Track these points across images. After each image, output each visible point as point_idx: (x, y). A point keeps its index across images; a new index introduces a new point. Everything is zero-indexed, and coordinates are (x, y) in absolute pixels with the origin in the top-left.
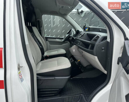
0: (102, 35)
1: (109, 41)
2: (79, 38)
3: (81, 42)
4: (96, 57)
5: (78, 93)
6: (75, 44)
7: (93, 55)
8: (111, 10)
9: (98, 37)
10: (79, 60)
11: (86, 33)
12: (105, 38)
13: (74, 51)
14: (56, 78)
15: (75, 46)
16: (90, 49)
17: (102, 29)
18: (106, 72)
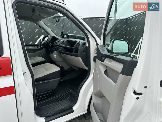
0: (82, 41)
1: (87, 46)
2: (60, 44)
3: (63, 48)
4: (80, 58)
5: (68, 91)
6: (56, 51)
7: (77, 57)
8: (80, 17)
9: (79, 43)
10: (61, 65)
11: (66, 40)
12: (84, 44)
13: (55, 56)
14: (50, 80)
15: (55, 52)
16: (74, 53)
17: (77, 36)
18: (87, 68)
